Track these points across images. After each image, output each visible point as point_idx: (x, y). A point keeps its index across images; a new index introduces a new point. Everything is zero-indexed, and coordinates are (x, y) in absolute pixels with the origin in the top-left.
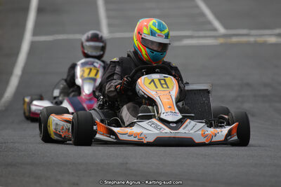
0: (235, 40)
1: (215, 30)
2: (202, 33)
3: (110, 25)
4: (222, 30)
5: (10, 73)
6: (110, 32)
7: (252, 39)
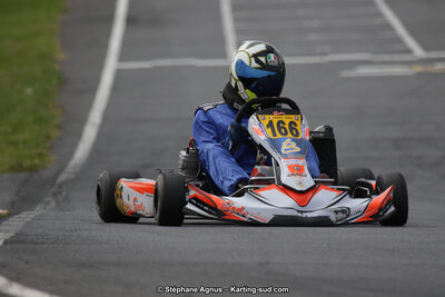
0: (439, 67)
1: (409, 51)
2: (387, 57)
4: (419, 52)
5: (83, 121)
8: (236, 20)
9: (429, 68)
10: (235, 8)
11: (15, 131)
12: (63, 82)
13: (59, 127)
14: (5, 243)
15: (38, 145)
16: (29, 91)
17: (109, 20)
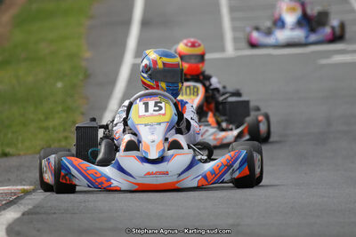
3: (235, 40)
6: (236, 49)
8: (233, 19)
10: (232, 9)
11: (47, 118)
12: (87, 76)
13: (83, 114)
14: (23, 214)
15: (65, 130)
16: (59, 85)
17: (127, 23)
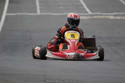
0: (95, 17)
1: (87, 12)
2: (81, 14)
3: (41, 9)
4: (90, 13)
6: (41, 12)
7: (103, 17)
9: (92, 17)
